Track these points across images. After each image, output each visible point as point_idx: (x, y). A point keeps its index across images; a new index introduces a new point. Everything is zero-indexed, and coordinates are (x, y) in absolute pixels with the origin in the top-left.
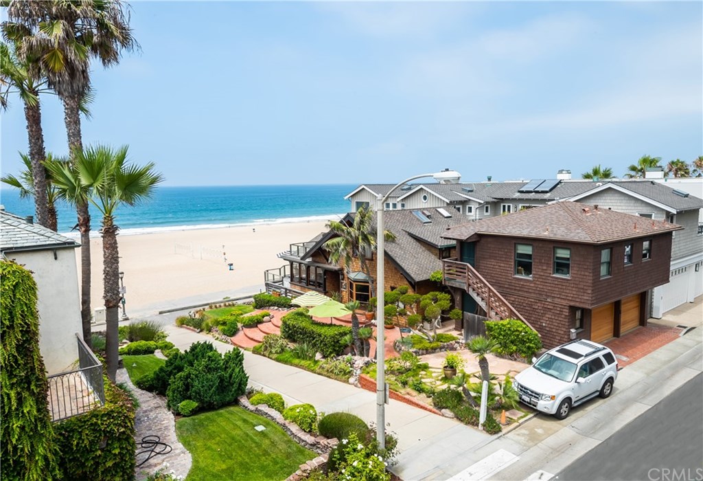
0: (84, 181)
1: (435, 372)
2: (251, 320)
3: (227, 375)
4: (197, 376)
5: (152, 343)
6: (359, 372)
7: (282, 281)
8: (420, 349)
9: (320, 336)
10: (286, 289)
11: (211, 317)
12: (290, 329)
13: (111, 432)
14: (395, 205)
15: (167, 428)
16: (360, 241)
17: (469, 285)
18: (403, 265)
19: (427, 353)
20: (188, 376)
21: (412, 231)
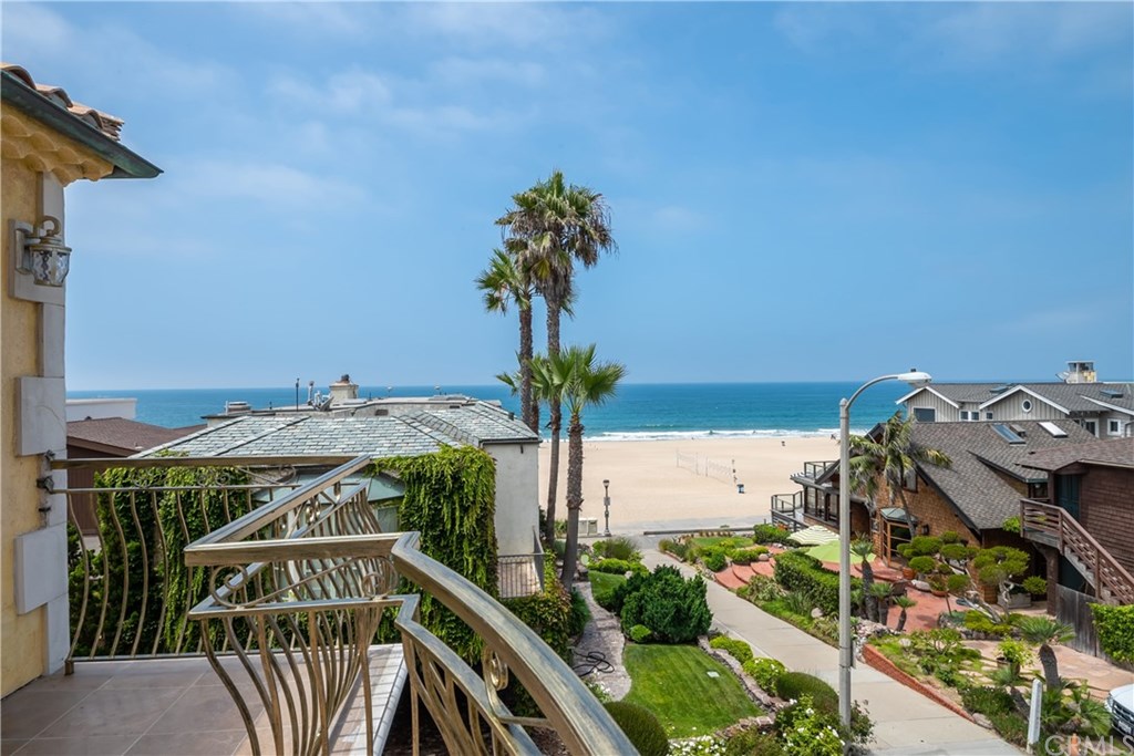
0: (557, 381)
1: (988, 665)
2: (742, 555)
3: (686, 606)
4: (651, 599)
5: (624, 563)
6: (863, 640)
7: (793, 511)
8: (973, 630)
9: (819, 584)
10: (796, 522)
11: (698, 544)
12: (784, 571)
13: (545, 620)
14: (976, 415)
15: (614, 649)
16: (888, 463)
17: (1065, 543)
18: (959, 502)
19: (986, 639)
20: (642, 597)
21: (983, 454)
